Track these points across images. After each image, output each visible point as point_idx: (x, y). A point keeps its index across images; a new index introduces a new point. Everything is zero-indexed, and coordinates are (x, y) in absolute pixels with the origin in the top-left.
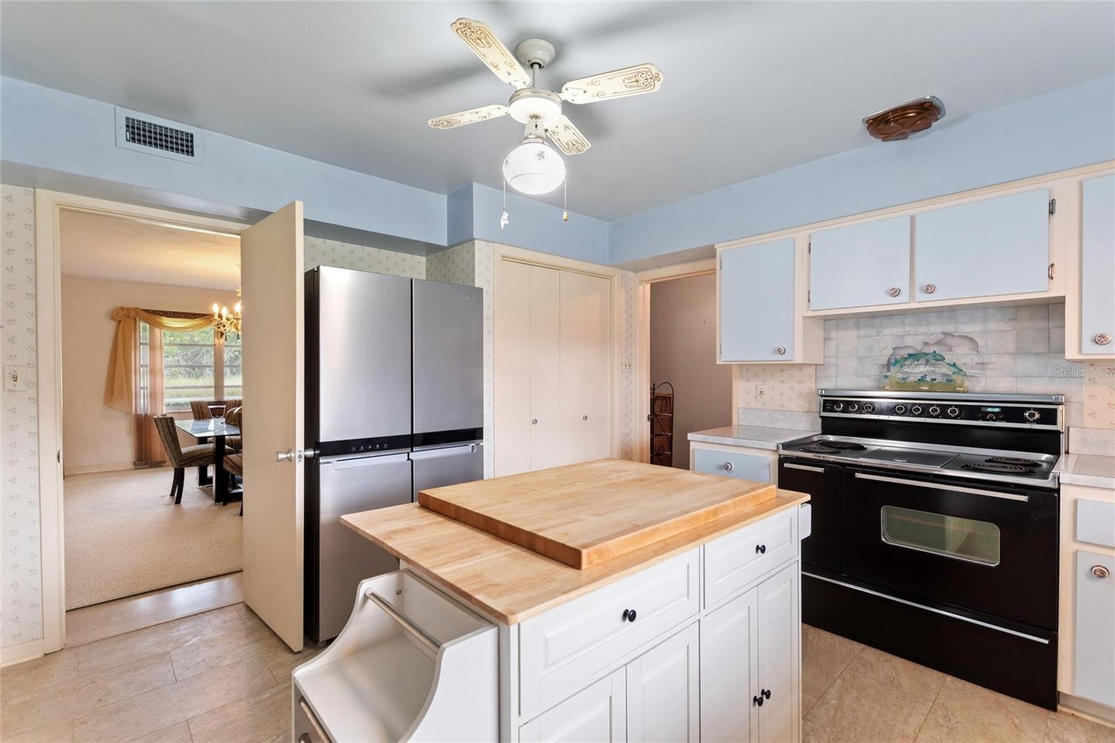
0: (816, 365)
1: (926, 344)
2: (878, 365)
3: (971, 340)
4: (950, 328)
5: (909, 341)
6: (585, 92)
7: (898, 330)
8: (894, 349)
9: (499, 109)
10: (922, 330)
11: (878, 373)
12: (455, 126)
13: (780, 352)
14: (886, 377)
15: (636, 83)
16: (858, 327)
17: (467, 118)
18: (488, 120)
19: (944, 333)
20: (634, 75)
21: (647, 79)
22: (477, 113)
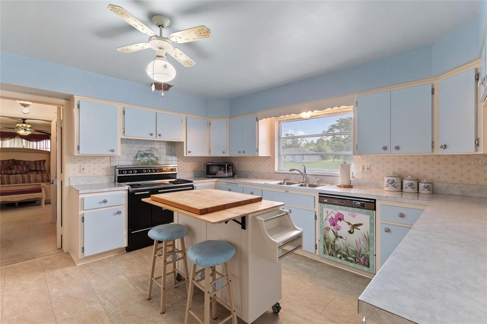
0: (110, 156)
1: (146, 150)
2: (133, 157)
3: (157, 150)
4: (152, 146)
5: (142, 149)
6: (180, 38)
7: (139, 146)
8: (138, 151)
9: (146, 44)
10: (146, 146)
11: (133, 160)
12: (131, 52)
13: (113, 151)
14: (136, 161)
15: (200, 34)
16: (127, 143)
17: (134, 48)
18: (144, 49)
19: (151, 148)
20: (198, 30)
21: (204, 32)
22: (137, 46)
